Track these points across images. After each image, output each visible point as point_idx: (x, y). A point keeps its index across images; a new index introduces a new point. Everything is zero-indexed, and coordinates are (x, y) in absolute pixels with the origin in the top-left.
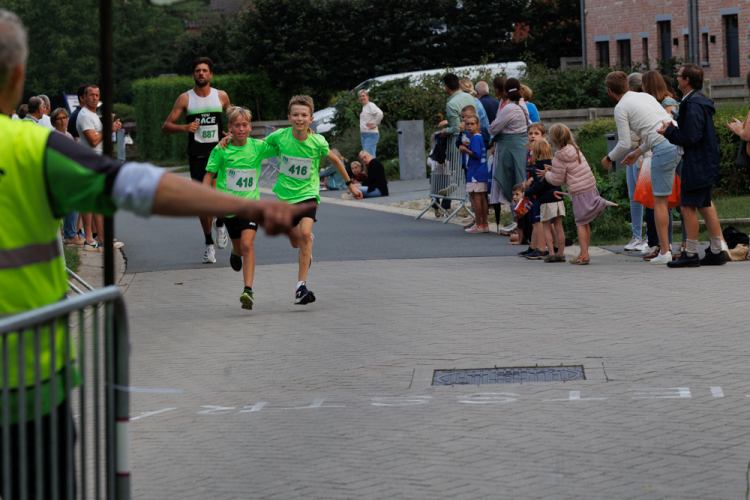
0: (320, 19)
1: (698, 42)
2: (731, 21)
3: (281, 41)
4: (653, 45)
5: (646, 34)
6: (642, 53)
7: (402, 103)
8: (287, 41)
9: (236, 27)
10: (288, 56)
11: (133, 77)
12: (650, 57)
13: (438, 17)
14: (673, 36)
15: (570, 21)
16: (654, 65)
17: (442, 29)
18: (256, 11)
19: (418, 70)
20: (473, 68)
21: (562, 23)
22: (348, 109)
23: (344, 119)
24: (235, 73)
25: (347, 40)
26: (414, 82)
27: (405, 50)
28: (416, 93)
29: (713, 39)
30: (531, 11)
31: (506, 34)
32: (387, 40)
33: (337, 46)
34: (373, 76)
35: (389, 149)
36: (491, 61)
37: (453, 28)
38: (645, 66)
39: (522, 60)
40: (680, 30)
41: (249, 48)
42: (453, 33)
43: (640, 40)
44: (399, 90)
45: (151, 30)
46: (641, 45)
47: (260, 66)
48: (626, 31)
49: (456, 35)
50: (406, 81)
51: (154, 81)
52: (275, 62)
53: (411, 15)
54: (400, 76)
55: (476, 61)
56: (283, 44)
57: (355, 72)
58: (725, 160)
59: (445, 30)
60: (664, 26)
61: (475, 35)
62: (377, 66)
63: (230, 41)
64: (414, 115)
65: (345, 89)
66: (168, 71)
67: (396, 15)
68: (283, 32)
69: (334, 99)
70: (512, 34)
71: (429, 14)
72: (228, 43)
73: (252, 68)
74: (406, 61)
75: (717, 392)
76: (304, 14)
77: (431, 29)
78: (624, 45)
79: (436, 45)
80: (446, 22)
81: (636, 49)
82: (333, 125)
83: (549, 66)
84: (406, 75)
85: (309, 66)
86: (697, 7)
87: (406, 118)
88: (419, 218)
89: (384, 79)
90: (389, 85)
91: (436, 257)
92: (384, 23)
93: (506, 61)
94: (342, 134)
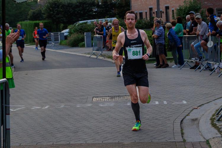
0: (65, 7)
1: (159, 13)
2: (167, 8)
3: (55, 12)
4: (148, 14)
5: (146, 11)
6: (145, 16)
7: (86, 28)
8: (57, 12)
9: (44, 9)
10: (57, 16)
11: (18, 21)
12: (147, 17)
13: (95, 6)
14: (153, 11)
15: (128, 8)
16: (148, 19)
17: (95, 9)
18: (49, 5)
19: (89, 20)
20: (103, 19)
21: (126, 8)
22: (72, 29)
23: (71, 32)
24: (44, 20)
25: (72, 12)
26: (89, 22)
27: (87, 15)
28: (89, 26)
29: (163, 12)
30: (118, 5)
31: (112, 11)
32: (82, 12)
33: (69, 14)
34: (78, 21)
35: (82, 40)
36: (108, 18)
37: (99, 9)
38: (146, 19)
39: (116, 17)
40: (155, 10)
41: (47, 14)
42: (98, 10)
43: (145, 13)
44: (85, 25)
45: (22, 9)
46: (145, 14)
47: (50, 19)
48: (141, 10)
49: (99, 11)
50: (87, 22)
51: (23, 22)
52: (54, 18)
53: (88, 6)
54: (85, 21)
55: (104, 18)
56: (56, 13)
57: (74, 20)
58: (166, 42)
59: (96, 10)
60: (151, 9)
61: (104, 11)
62: (79, 19)
63: (43, 12)
64: (88, 31)
65: (71, 24)
66: (27, 20)
67: (84, 6)
68: (56, 10)
69: (69, 27)
70: (113, 11)
71: (92, 6)
72: (42, 13)
73: (48, 19)
74: (87, 17)
75: (165, 102)
76: (61, 6)
77: (93, 9)
78: (141, 14)
79: (94, 13)
80: (97, 7)
81: (144, 15)
82: (68, 34)
83: (122, 19)
84: (87, 21)
85: (62, 19)
86: (159, 5)
87: (86, 32)
88: (90, 57)
89: (81, 22)
90: (83, 23)
91: (94, 67)
92: (81, 8)
93: (112, 18)
94: (70, 36)
